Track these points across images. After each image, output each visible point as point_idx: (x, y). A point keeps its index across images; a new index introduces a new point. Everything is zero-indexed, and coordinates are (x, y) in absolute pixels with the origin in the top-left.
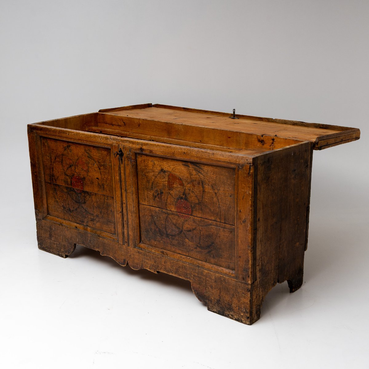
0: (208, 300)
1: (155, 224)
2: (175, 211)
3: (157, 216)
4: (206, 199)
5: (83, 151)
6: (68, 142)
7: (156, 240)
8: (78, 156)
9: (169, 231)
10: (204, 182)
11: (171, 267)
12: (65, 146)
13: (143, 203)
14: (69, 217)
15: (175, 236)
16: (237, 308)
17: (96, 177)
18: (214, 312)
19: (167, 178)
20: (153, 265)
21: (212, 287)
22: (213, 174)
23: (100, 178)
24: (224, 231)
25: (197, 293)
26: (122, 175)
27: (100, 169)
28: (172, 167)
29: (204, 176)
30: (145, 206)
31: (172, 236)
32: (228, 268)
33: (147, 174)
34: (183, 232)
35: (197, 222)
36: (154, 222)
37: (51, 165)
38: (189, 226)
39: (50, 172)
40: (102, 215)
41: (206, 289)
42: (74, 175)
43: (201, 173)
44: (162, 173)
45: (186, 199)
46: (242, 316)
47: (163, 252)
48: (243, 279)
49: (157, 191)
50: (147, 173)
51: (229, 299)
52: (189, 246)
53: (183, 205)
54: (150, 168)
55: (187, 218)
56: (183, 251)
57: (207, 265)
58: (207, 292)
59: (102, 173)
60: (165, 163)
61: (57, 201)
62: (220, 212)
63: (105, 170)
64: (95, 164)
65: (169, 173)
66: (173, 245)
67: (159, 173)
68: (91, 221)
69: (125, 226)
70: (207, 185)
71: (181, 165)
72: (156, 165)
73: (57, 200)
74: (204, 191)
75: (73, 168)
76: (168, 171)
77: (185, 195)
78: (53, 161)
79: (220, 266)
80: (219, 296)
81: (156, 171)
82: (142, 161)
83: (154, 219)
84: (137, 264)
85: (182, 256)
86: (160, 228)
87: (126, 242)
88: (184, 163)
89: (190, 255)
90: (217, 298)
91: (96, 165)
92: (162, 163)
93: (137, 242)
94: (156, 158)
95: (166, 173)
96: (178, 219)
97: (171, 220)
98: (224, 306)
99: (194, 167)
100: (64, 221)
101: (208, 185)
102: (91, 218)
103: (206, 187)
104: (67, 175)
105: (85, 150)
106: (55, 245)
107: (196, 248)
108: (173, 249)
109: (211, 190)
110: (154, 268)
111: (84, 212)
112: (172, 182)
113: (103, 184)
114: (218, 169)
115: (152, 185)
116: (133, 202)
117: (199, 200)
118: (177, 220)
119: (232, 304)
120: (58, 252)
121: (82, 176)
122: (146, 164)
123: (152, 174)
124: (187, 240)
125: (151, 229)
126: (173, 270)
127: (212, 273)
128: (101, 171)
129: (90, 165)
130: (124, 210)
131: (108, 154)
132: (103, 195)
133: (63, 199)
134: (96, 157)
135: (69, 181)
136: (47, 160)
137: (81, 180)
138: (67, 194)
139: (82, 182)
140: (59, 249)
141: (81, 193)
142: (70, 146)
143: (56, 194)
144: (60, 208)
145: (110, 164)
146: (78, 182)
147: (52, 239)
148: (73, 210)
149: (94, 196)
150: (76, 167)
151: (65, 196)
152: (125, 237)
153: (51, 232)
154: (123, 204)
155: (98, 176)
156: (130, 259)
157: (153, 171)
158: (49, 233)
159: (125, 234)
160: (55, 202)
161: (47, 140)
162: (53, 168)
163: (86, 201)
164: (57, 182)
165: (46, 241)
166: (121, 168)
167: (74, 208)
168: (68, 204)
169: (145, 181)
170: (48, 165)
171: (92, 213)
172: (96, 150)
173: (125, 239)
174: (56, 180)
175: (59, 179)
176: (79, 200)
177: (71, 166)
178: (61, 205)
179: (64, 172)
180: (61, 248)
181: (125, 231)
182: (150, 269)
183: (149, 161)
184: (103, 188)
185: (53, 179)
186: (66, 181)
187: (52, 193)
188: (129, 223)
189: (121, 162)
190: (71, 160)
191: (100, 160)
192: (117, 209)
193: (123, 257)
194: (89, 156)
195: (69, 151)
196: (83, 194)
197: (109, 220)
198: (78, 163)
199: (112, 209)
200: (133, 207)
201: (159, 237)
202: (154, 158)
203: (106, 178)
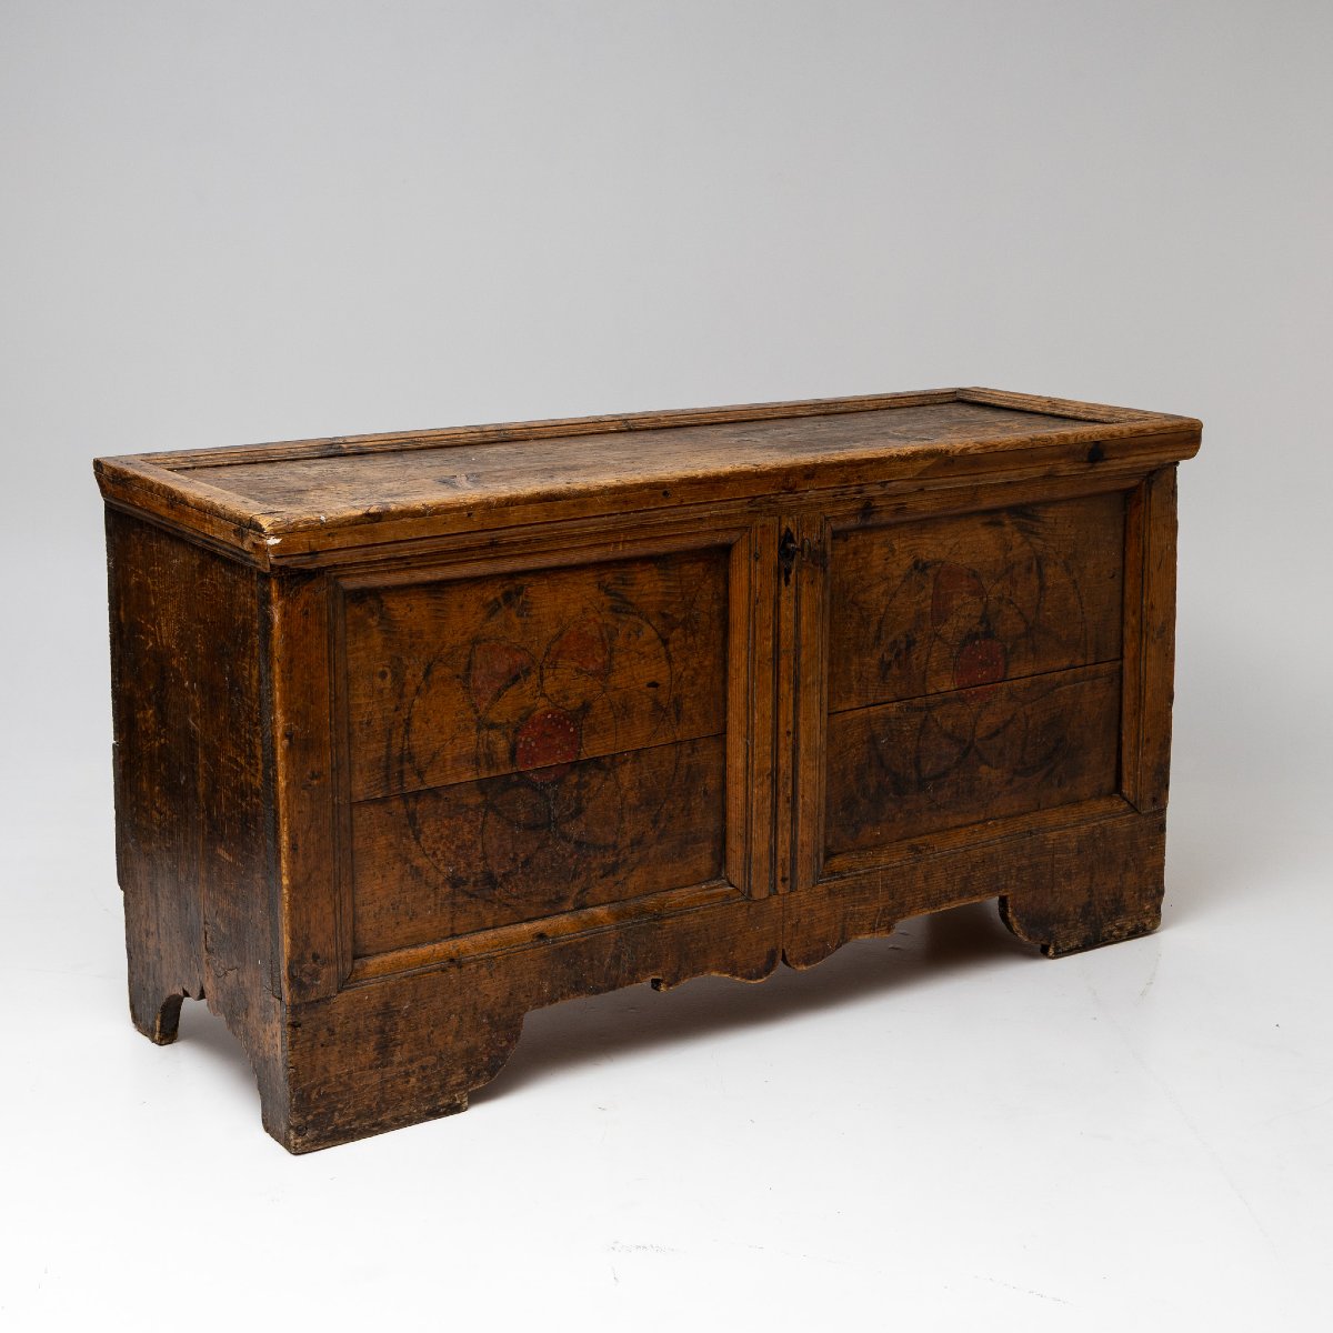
1: (882, 764)
2: (952, 688)
3: (891, 731)
4: (1049, 610)
5: (592, 590)
6: (512, 575)
7: (878, 822)
8: (559, 622)
9: (929, 767)
10: (1045, 560)
12: (491, 598)
13: (840, 709)
14: (484, 913)
15: (947, 773)
17: (648, 680)
19: (933, 586)
20: (884, 910)
21: (1069, 875)
22: (1069, 527)
23: (664, 681)
24: (1094, 687)
25: (1027, 920)
27: (666, 642)
28: (951, 542)
29: (1044, 540)
30: (850, 713)
31: (936, 777)
32: (1101, 793)
33: (862, 597)
34: (973, 750)
35: (1021, 694)
36: (880, 757)
37: (397, 709)
38: (995, 719)
39: (389, 746)
40: (662, 825)
41: (1053, 892)
42: (535, 710)
43: (1037, 534)
44: (916, 576)
45: (988, 635)
46: (1148, 913)
47: (914, 848)
48: (1154, 800)
49: (895, 642)
50: (864, 592)
51: (1115, 884)
52: (990, 784)
53: (980, 657)
54: (874, 571)
55: (989, 695)
56: (968, 812)
57: (1053, 815)
58: (1056, 899)
59: (673, 655)
60: (926, 536)
61: (417, 872)
62: (1086, 634)
63: (690, 640)
64: (646, 629)
65: (939, 566)
66: (940, 807)
67: (907, 577)
68: (602, 877)
69: (787, 818)
70: (1053, 564)
71: (979, 526)
72: (897, 553)
73: (420, 862)
74: (1042, 588)
75: (530, 684)
76: (935, 562)
77: (988, 622)
78: (411, 689)
80: (1090, 890)
81: (897, 573)
82: (847, 554)
83: (880, 748)
84: (824, 941)
86: (899, 771)
87: (784, 880)
88: (987, 520)
91: (648, 632)
92: (918, 541)
94: (899, 531)
95: (928, 572)
96: (963, 711)
97: (938, 725)
99: (1017, 520)
100: (464, 943)
101: (1056, 564)
102: (604, 867)
103: (1049, 572)
104: (492, 726)
106: (413, 1080)
107: (1011, 782)
109: (1061, 578)
110: (888, 918)
111: (572, 855)
112: (947, 594)
113: (675, 701)
115: (880, 628)
117: (1026, 622)
118: (957, 715)
119: (1122, 895)
120: (432, 1099)
121: (574, 702)
123: (882, 588)
124: (984, 769)
125: (865, 789)
126: (953, 891)
127: (1069, 831)
128: (671, 650)
129: (620, 642)
130: (785, 760)
131: (709, 570)
132: (676, 743)
133: (453, 847)
134: (651, 598)
135: (502, 745)
136: (371, 697)
137: (568, 722)
138: (484, 810)
139: (572, 730)
140: (435, 1084)
141: (560, 781)
142: (522, 587)
143: (417, 838)
144: (428, 897)
145: (716, 607)
146: (549, 736)
147: (392, 1063)
148: (510, 872)
149: (629, 766)
150: (546, 674)
151: (467, 828)
152: (779, 864)
153: (387, 1028)
154: (781, 739)
155: (653, 673)
156: (795, 938)
157: (887, 579)
158: (374, 1039)
159: (783, 851)
160: (402, 878)
161: (382, 601)
162: (408, 722)
163: (584, 803)
164: (427, 778)
165: (356, 1087)
166: (783, 605)
167: (514, 860)
168: (484, 858)
169: (854, 625)
170: (379, 716)
171: (611, 839)
172: (655, 571)
173: (780, 870)
174: (420, 774)
175: (445, 761)
176: (550, 811)
177: (516, 678)
178: (441, 879)
179: (475, 717)
180: (449, 1073)
181: (780, 839)
182: (873, 930)
183: (875, 547)
184: (678, 713)
185: (401, 773)
186: (485, 754)
187: (391, 845)
188: (801, 801)
189: (783, 581)
190: (523, 649)
191: (672, 603)
192: (755, 767)
193: (766, 947)
194: (618, 604)
195: (513, 612)
196: (574, 779)
197: (691, 833)
198: (559, 654)
199: (712, 782)
200: (818, 733)
201: (890, 805)
202: (892, 531)
203: (694, 669)
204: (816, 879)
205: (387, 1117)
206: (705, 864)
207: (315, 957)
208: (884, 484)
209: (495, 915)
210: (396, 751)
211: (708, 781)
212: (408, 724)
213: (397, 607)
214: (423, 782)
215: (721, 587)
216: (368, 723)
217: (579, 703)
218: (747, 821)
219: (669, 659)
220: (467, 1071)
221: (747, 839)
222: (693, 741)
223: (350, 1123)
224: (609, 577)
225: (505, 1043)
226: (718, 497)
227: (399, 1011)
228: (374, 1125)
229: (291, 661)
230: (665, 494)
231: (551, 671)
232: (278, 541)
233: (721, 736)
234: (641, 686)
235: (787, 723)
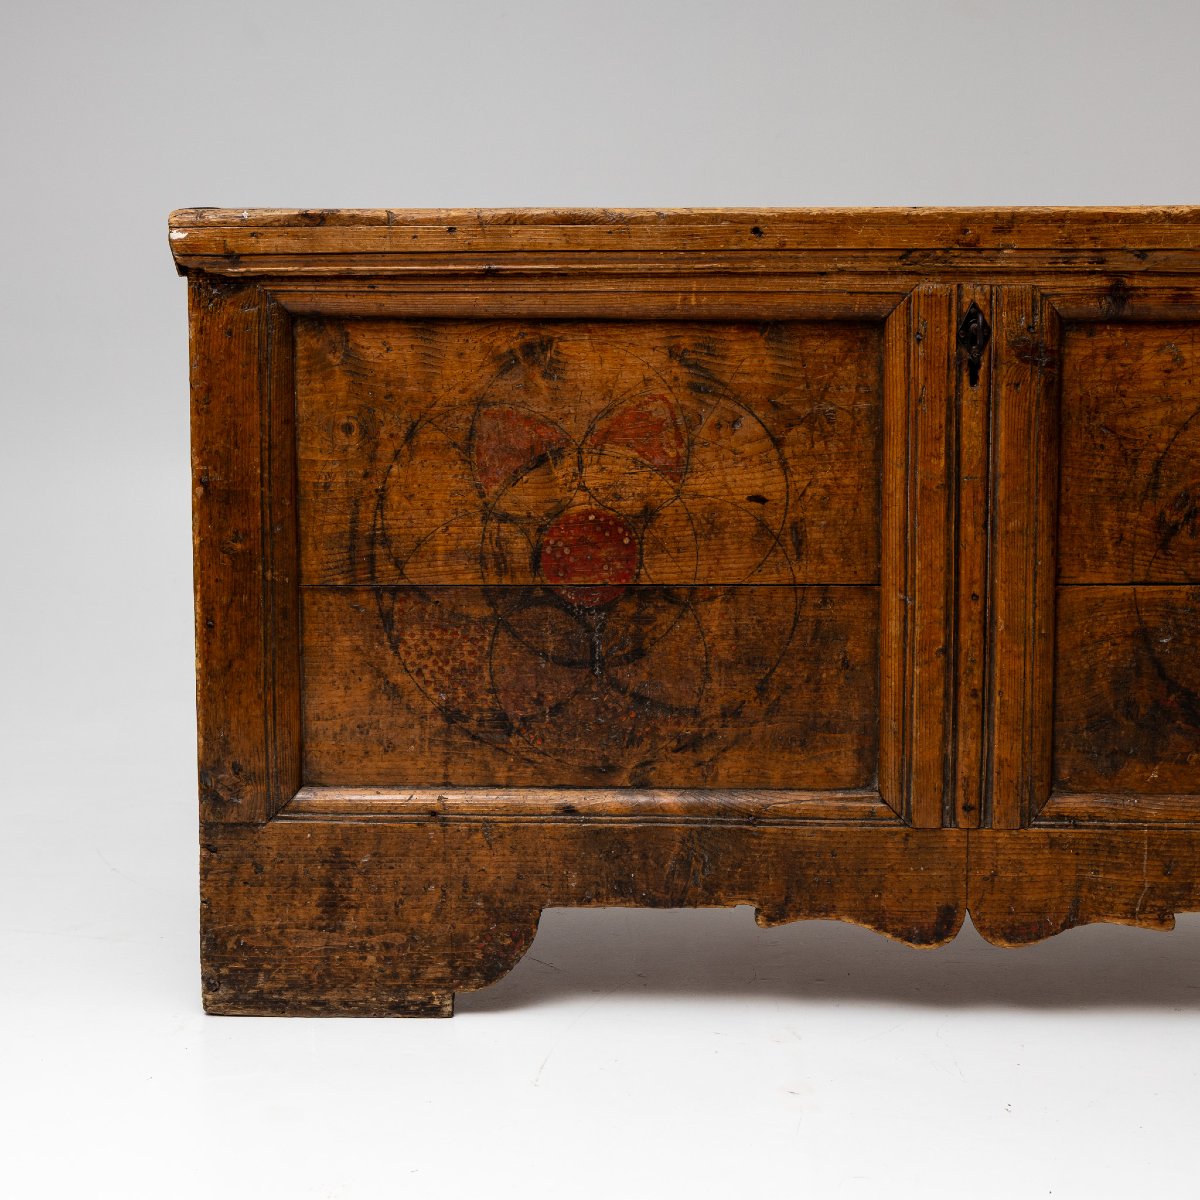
1: (1162, 674)
3: (1178, 627)
5: (657, 357)
6: (535, 321)
7: (1155, 760)
8: (608, 393)
12: (504, 349)
13: (1082, 579)
14: (493, 764)
17: (750, 491)
20: (1151, 888)
23: (775, 496)
26: (971, 443)
27: (778, 443)
30: (1103, 588)
33: (1122, 422)
36: (1157, 664)
37: (366, 475)
39: (354, 521)
40: (773, 697)
42: (568, 507)
49: (1185, 497)
50: (1128, 415)
54: (1145, 386)
59: (791, 462)
61: (395, 692)
63: (819, 446)
64: (747, 420)
68: (676, 751)
72: (1188, 364)
73: (398, 678)
75: (563, 470)
78: (386, 452)
82: (1094, 356)
83: (1158, 649)
84: (1040, 912)
86: (1193, 689)
87: (967, 808)
91: (749, 426)
94: (1189, 332)
100: (454, 798)
102: (678, 737)
104: (505, 518)
105: (672, 348)
106: (371, 958)
110: (1159, 903)
111: (627, 712)
113: (794, 527)
115: (1156, 471)
116: (1035, 581)
120: (399, 989)
121: (630, 505)
122: (1119, 369)
123: (1161, 413)
128: (788, 454)
129: (703, 432)
130: (969, 633)
131: (850, 350)
132: (794, 586)
133: (447, 669)
134: (755, 379)
135: (519, 547)
136: (331, 454)
137: (620, 530)
138: (492, 627)
139: (626, 541)
140: (405, 971)
141: (608, 607)
142: (551, 341)
143: (395, 647)
144: (411, 726)
145: (862, 405)
146: (593, 545)
147: (342, 928)
148: (533, 717)
149: (717, 605)
150: (587, 460)
151: (467, 646)
152: (960, 783)
153: (337, 883)
154: (963, 603)
155: (759, 482)
156: (987, 896)
157: (1169, 401)
158: (318, 892)
159: (965, 767)
160: (373, 696)
161: (347, 334)
162: (382, 496)
163: (646, 643)
164: (409, 570)
165: (291, 946)
166: (965, 412)
167: (539, 702)
168: (493, 691)
169: (1107, 459)
170: (340, 479)
171: (690, 702)
172: (761, 342)
173: (960, 793)
174: (399, 564)
175: (435, 553)
176: (593, 647)
177: (541, 461)
178: (430, 707)
179: (479, 502)
180: (424, 962)
181: (961, 749)
182: (1131, 915)
183: (1146, 351)
184: (799, 544)
185: (372, 558)
186: (494, 554)
187: (358, 648)
188: (998, 699)
189: (965, 378)
190: (553, 422)
191: (787, 390)
192: (918, 637)
193: (937, 900)
194: (702, 381)
195: (537, 371)
196: (629, 608)
197: (822, 716)
198: (607, 436)
199: (856, 649)
200: (1030, 606)
201: (1178, 738)
202: (1176, 333)
203: (826, 487)
204: (1027, 817)
205: (333, 996)
206: (846, 765)
207: (237, 769)
208: (1142, 254)
209: (510, 770)
210: (364, 527)
211: (849, 646)
212: (382, 498)
213: (370, 345)
214: (402, 575)
215: (872, 377)
216: (326, 487)
217: (638, 508)
218: (905, 714)
219: (784, 466)
220: (451, 964)
221: (904, 739)
222: (824, 588)
223: (279, 992)
224: (685, 342)
225: (508, 942)
226: (844, 243)
227: (353, 863)
228: (314, 1003)
229: (209, 389)
230: (756, 231)
231: (595, 457)
232: (182, 236)
233: (871, 588)
234: (739, 498)
235: (972, 583)
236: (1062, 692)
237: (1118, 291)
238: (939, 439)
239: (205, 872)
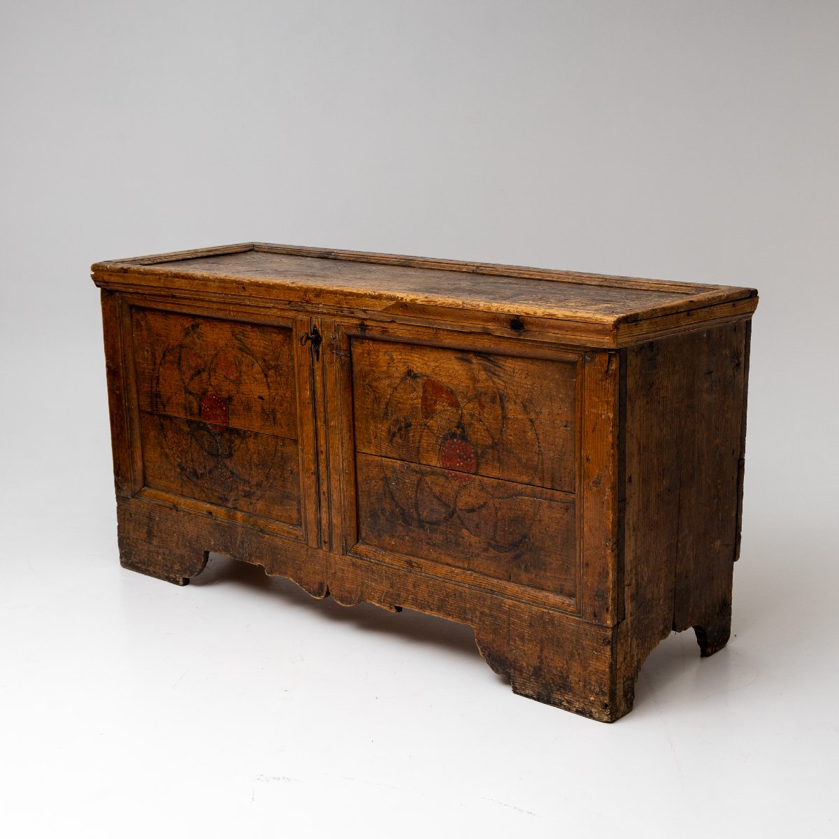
0: (514, 669)
1: (393, 498)
2: (438, 466)
3: (398, 478)
4: (511, 435)
5: (229, 335)
6: (194, 317)
7: (393, 536)
8: (216, 348)
9: (425, 513)
10: (506, 397)
11: (429, 596)
12: (187, 326)
13: (364, 451)
14: (194, 490)
15: (437, 523)
16: (581, 684)
17: (259, 394)
18: (527, 696)
19: (422, 391)
20: (387, 593)
21: (522, 638)
22: (526, 378)
23: (266, 398)
24: (550, 507)
25: (489, 655)
26: (319, 385)
27: (266, 376)
28: (433, 364)
29: (505, 382)
30: (370, 456)
31: (431, 523)
32: (561, 592)
33: (374, 384)
34: (456, 515)
35: (490, 489)
36: (391, 493)
37: (153, 370)
38: (470, 499)
39: (151, 387)
40: (271, 481)
41: (508, 643)
42: (207, 392)
43: (498, 376)
44: (409, 381)
45: (464, 437)
46: (592, 703)
47: (410, 563)
48: (595, 615)
49: (397, 421)
50: (376, 381)
51: (561, 665)
52: (470, 545)
53: (458, 451)
54: (381, 369)
55: (465, 481)
56: (455, 557)
57: (512, 588)
58: (511, 650)
59: (271, 384)
60: (416, 355)
61: (167, 456)
62: (542, 464)
63: (278, 379)
64: (256, 365)
65: (425, 378)
66: (434, 545)
67: (403, 380)
68: (244, 497)
69: (324, 504)
70: (512, 403)
71: (453, 358)
72: (395, 361)
73: (167, 450)
74: (505, 418)
75: (205, 376)
76: (422, 375)
77: (463, 429)
78: (158, 361)
79: (543, 589)
80: (539, 657)
81: (396, 375)
82: (363, 353)
83: (391, 487)
84: (350, 593)
85: (453, 569)
86: (404, 508)
87: (325, 542)
88: (459, 355)
89: (471, 567)
90: (536, 662)
91: (257, 368)
92: (409, 357)
93: (351, 541)
94: (395, 346)
95: (418, 380)
96: (446, 484)
97: (428, 487)
98: (551, 681)
99: (482, 362)
100: (182, 500)
101: (515, 402)
102: (244, 491)
103: (510, 407)
104: (191, 393)
105: (233, 332)
106: (160, 557)
107: (486, 550)
108: (434, 555)
109: (520, 414)
110: (390, 600)
111: (229, 478)
112: (432, 399)
113: (272, 411)
114: (538, 366)
115: (387, 408)
116: (342, 449)
117: (493, 438)
118: (443, 486)
119: (568, 676)
120: (167, 571)
121: (224, 394)
122: (372, 360)
123: (387, 382)
124: (464, 531)
125: (383, 510)
126: (432, 604)
127: (522, 605)
128: (269, 381)
129: (244, 368)
130: (322, 467)
131: (285, 340)
132: (274, 436)
133: (180, 449)
134: (258, 348)
135: (195, 405)
136: (144, 361)
137: (222, 404)
138: (190, 436)
139: (224, 408)
140: (169, 565)
141: (221, 434)
142: (199, 325)
143: (165, 438)
144: (172, 470)
145: (290, 364)
146: (215, 408)
147: (152, 543)
148: (204, 474)
149: (252, 439)
150: (211, 374)
151: (184, 442)
152: (322, 531)
153: (150, 526)
154: (319, 454)
155: (261, 391)
156: (334, 582)
157: (390, 377)
158: (146, 528)
160: (161, 456)
161: (145, 314)
162: (158, 378)
163: (233, 451)
164: (167, 409)
165: (139, 547)
166: (316, 372)
167: (205, 468)
168: (192, 461)
169: (370, 399)
170: (147, 371)
171: (247, 478)
172: (258, 333)
173: (323, 535)
174: (164, 406)
175: (173, 404)
176: (218, 449)
177: (199, 372)
178: (176, 463)
179: (183, 385)
180: (174, 563)
181: (322, 516)
182: (381, 602)
183: (381, 353)
184: (274, 419)
185: (157, 403)
186: (189, 407)
187: (156, 436)
188: (332, 498)
189: (315, 358)
190: (201, 357)
191: (268, 354)
193: (318, 579)
194: (242, 347)
195: (196, 336)
196: (227, 436)
198: (216, 365)
200: (341, 460)
201: (401, 528)
202: (391, 346)
203: (281, 396)
204: (345, 551)
205: (151, 569)
207: (122, 476)
208: (365, 311)
209: (199, 493)
210: (154, 390)
211: (292, 465)
213: (152, 320)
214: (165, 411)
216: (144, 373)
217: (227, 395)
219: (268, 386)
220: (181, 565)
222: (283, 439)
224: (236, 330)
227: (154, 520)
228: (146, 570)
230: (244, 288)
231: (214, 373)
232: (95, 273)
233: (295, 442)
234: (255, 396)
235: (321, 446)
236: (360, 499)
237: (363, 327)
238: (306, 382)
239: (118, 513)
